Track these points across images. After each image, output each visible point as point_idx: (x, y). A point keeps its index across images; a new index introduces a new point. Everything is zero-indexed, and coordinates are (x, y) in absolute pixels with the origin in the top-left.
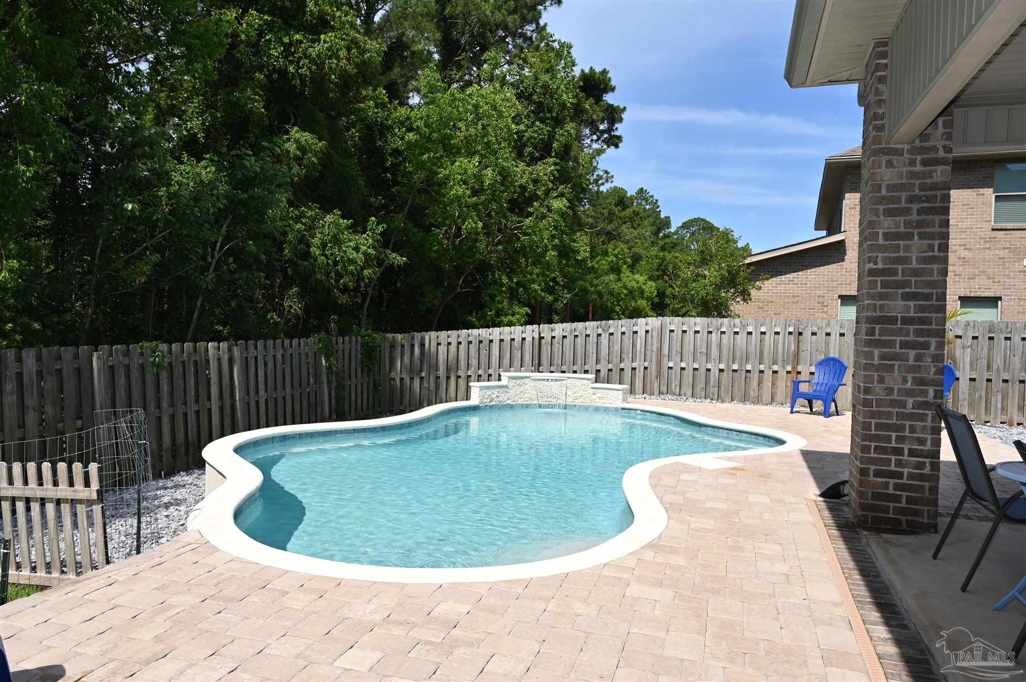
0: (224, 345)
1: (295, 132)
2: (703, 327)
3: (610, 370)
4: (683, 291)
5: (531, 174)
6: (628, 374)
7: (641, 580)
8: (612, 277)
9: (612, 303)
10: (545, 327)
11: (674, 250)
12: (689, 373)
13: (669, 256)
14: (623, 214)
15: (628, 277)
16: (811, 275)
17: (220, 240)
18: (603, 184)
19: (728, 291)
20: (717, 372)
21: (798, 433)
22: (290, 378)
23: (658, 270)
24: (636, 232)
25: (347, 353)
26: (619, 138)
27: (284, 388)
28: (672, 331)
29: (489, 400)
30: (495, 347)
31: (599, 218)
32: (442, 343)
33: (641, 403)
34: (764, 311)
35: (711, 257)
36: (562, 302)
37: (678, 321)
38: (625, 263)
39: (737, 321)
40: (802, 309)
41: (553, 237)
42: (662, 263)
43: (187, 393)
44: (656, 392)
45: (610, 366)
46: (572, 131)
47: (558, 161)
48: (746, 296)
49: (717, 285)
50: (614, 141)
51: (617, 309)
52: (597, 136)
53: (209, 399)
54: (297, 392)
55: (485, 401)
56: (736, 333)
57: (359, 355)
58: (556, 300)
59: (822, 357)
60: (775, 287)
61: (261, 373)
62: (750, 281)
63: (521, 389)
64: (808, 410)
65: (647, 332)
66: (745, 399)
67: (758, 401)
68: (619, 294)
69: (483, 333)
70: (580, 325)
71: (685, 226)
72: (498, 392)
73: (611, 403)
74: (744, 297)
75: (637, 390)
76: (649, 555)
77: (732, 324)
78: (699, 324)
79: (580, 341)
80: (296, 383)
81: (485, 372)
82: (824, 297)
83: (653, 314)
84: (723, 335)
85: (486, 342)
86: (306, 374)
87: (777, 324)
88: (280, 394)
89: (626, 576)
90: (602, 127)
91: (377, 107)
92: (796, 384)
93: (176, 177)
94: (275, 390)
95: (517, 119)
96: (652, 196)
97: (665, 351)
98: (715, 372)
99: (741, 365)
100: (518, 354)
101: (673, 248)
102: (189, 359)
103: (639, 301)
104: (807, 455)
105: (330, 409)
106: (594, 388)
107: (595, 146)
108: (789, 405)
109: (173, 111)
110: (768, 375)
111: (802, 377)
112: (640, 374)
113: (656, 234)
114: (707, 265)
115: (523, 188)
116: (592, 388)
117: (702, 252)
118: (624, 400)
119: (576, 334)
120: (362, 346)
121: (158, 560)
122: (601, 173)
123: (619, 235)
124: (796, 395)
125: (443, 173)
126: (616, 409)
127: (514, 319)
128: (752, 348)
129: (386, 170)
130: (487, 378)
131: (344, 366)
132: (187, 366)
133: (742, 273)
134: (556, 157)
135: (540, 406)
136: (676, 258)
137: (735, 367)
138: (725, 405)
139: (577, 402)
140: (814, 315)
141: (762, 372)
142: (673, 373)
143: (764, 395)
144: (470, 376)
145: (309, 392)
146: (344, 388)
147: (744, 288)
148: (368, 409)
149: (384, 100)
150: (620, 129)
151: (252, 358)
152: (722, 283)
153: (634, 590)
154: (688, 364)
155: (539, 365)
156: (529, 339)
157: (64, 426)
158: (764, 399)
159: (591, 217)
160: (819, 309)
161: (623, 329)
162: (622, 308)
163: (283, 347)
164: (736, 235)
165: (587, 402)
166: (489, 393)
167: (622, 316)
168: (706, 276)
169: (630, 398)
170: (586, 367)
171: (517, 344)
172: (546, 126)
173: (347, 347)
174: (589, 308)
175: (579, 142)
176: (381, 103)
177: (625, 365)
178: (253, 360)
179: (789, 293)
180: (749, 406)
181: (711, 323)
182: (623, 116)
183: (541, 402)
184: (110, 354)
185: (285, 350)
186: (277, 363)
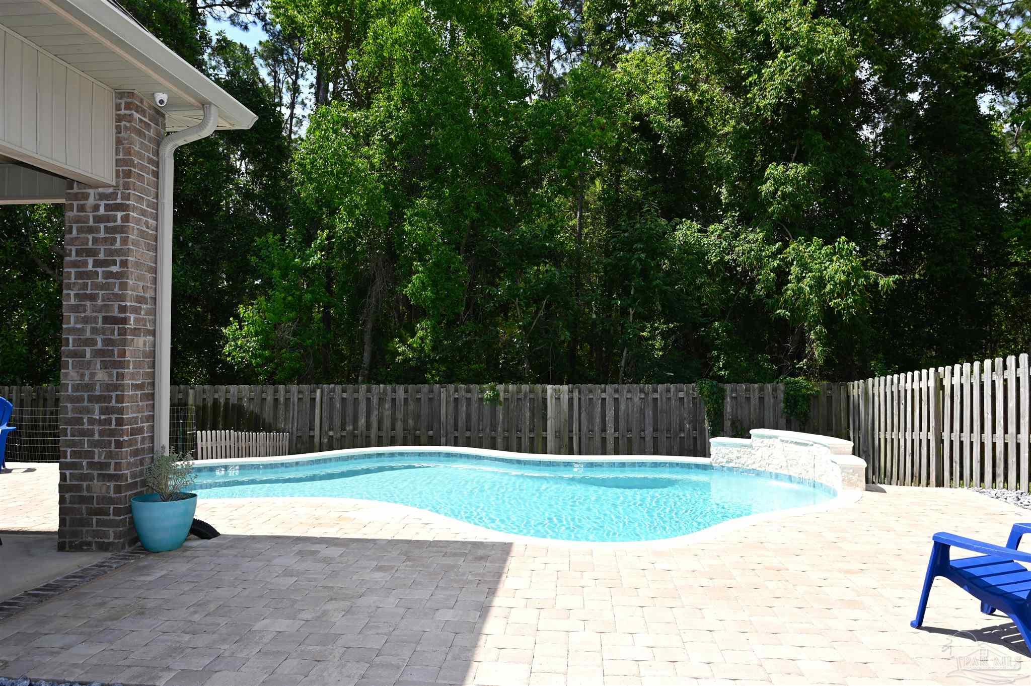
0: (564, 387)
22: (651, 421)
25: (755, 403)
29: (725, 460)
30: (909, 400)
53: (545, 431)
54: (663, 436)
57: (782, 404)
61: (610, 413)
63: (769, 452)
72: (738, 452)
80: (662, 427)
85: (902, 393)
86: (679, 419)
88: (636, 435)
94: (630, 430)
100: (925, 412)
102: (526, 397)
116: (831, 461)
132: (523, 402)
135: (790, 479)
139: (822, 480)
144: (893, 440)
145: (682, 437)
151: (598, 399)
165: (829, 482)
166: (725, 451)
171: (924, 395)
178: (600, 402)
183: (791, 474)
184: (456, 390)
185: (647, 394)
186: (633, 406)
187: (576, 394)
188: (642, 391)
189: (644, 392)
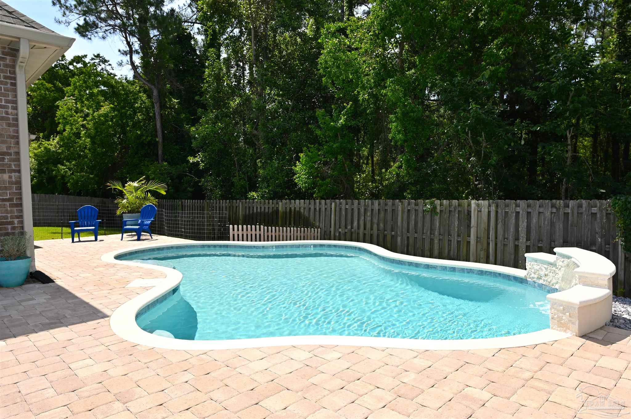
0: (485, 202)
22: (562, 233)
27: (553, 241)
29: (536, 276)
53: (469, 236)
72: (546, 269)
80: (572, 239)
86: (590, 233)
88: (546, 245)
94: (541, 240)
132: (453, 213)
151: (512, 213)
157: (387, 233)
166: (536, 267)
184: (409, 204)
185: (558, 209)
186: (545, 220)
187: (493, 208)
188: (553, 206)
189: (556, 208)
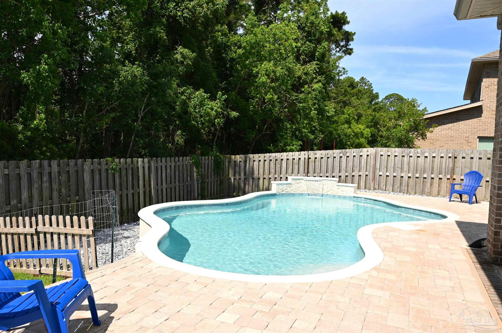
0: (146, 160)
1: (180, 49)
2: (399, 154)
3: (347, 176)
4: (388, 133)
5: (304, 70)
6: (356, 178)
7: (371, 286)
8: (346, 126)
9: (346, 140)
10: (311, 152)
11: (380, 111)
12: (391, 179)
13: (377, 115)
14: (352, 92)
15: (354, 126)
16: (461, 125)
17: (144, 106)
18: (342, 75)
19: (414, 134)
20: (407, 178)
21: (454, 212)
22: (178, 177)
23: (371, 122)
24: (360, 101)
25: (206, 166)
26: (351, 49)
27: (175, 183)
28: (382, 155)
29: (281, 191)
30: (284, 163)
31: (339, 94)
32: (256, 160)
33: (363, 194)
34: (433, 145)
35: (405, 115)
36: (319, 139)
37: (385, 150)
38: (354, 118)
39: (419, 150)
40: (456, 144)
41: (314, 104)
42: (374, 118)
43: (128, 184)
44: (372, 188)
45: (347, 174)
46: (326, 46)
47: (319, 63)
48: (424, 136)
49: (407, 130)
50: (349, 52)
51: (349, 143)
52: (340, 49)
53: (139, 187)
54: (182, 185)
55: (280, 191)
56: (418, 157)
57: (213, 166)
58: (315, 138)
59: (468, 171)
60: (440, 132)
61: (164, 174)
62: (426, 128)
63: (299, 185)
64: (460, 200)
65: (368, 155)
66: (422, 193)
67: (430, 194)
68: (350, 135)
69: (278, 155)
70: (330, 152)
71: (387, 98)
72: (286, 186)
73: (347, 194)
74: (423, 137)
75: (362, 187)
76: (375, 273)
77: (416, 152)
78: (397, 152)
79: (330, 160)
80: (181, 180)
81: (278, 176)
82: (469, 137)
83: (368, 146)
84: (411, 158)
85: (279, 160)
86: (186, 176)
87: (442, 152)
88: (173, 186)
89: (363, 284)
90: (342, 44)
91: (222, 35)
92: (453, 185)
93: (123, 73)
94: (171, 183)
95: (296, 40)
96: (369, 81)
97: (378, 166)
98: (406, 178)
99: (420, 174)
100: (296, 167)
101: (380, 110)
102: (129, 167)
103: (361, 139)
104: (460, 224)
105: (198, 194)
106: (338, 186)
107: (338, 54)
108: (448, 197)
109: (119, 39)
110: (436, 180)
111: (455, 182)
112: (363, 179)
113: (371, 102)
114: (402, 119)
115: (300, 78)
116: (337, 185)
117: (399, 112)
118: (355, 192)
119: (328, 156)
120: (214, 162)
121: (124, 265)
122: (341, 69)
123: (350, 103)
124: (452, 191)
125: (255, 70)
126: (350, 197)
127: (293, 148)
128: (427, 165)
129: (227, 69)
130: (279, 179)
131: (205, 172)
132: (128, 170)
133: (422, 124)
134: (318, 60)
135: (309, 195)
136: (382, 115)
137: (417, 175)
138: (411, 196)
139: (328, 193)
140: (463, 147)
141: (433, 178)
142: (382, 178)
143: (433, 191)
144: (270, 178)
145: (187, 185)
146: (205, 183)
147: (423, 132)
148: (217, 194)
149: (226, 31)
150: (352, 45)
151: (159, 167)
152: (410, 129)
153: (368, 291)
154: (390, 174)
155: (308, 173)
156: (302, 159)
157: (70, 198)
158: (434, 193)
159: (335, 93)
160: (466, 144)
161: (354, 154)
162: (351, 143)
163: (175, 161)
164: (419, 103)
165: (335, 193)
166: (281, 187)
167: (351, 147)
168: (401, 125)
169: (358, 192)
170: (334, 175)
171: (296, 161)
172: (312, 44)
173: (207, 161)
174: (333, 143)
175: (329, 52)
176: (225, 33)
177: (355, 174)
178: (160, 168)
179: (448, 135)
180: (425, 198)
181: (404, 151)
182: (354, 37)
183: (309, 193)
184: (92, 164)
185: (176, 163)
186: (172, 170)
